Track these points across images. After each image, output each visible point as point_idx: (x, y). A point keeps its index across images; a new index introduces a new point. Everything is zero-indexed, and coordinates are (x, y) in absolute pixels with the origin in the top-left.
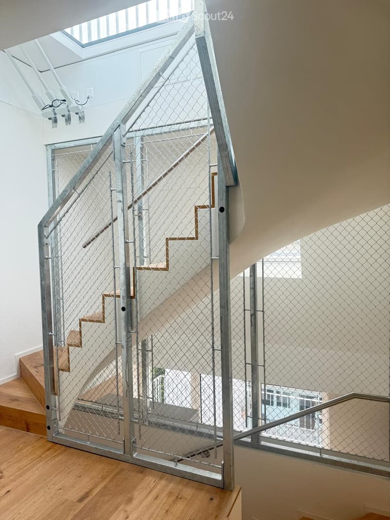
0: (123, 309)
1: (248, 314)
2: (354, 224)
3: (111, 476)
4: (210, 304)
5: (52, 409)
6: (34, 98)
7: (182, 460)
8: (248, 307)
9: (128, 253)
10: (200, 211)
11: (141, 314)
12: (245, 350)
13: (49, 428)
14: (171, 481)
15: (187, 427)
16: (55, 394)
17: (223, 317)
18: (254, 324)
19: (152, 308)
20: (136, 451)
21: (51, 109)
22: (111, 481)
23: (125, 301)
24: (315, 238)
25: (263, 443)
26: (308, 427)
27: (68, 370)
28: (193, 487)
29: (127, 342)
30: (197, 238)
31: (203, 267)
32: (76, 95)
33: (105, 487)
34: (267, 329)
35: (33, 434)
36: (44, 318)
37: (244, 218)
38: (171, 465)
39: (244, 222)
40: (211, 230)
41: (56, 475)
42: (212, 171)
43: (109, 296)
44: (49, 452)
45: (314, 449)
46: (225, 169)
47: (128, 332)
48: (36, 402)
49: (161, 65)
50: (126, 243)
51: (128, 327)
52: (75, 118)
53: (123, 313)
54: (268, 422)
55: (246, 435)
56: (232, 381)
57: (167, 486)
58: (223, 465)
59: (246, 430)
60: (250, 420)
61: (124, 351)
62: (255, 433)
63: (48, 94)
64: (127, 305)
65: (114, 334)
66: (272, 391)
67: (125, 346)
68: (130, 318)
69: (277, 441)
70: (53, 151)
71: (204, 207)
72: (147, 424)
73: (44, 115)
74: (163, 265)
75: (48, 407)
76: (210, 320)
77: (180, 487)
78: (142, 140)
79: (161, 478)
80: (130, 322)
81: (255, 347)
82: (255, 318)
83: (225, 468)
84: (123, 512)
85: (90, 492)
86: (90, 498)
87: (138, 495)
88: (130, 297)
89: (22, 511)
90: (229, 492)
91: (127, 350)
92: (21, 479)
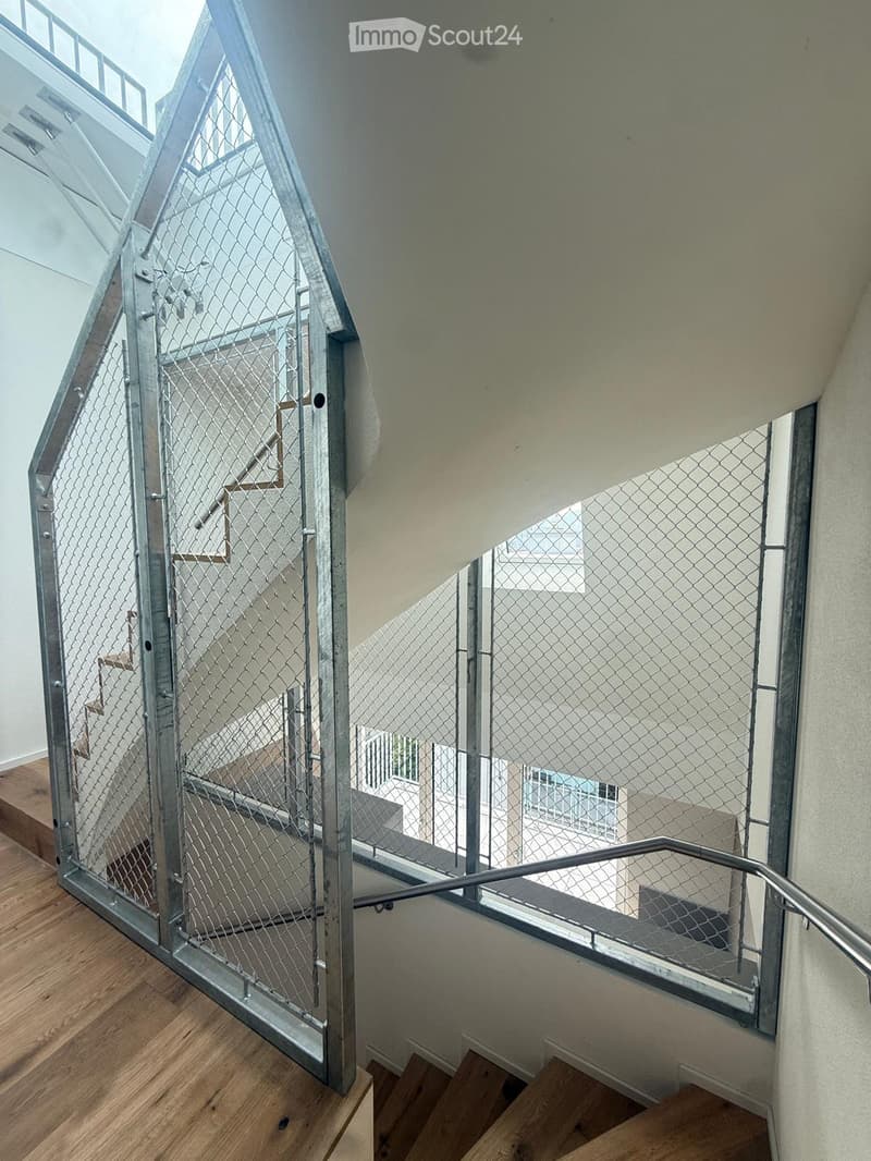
0: (148, 645)
3: (107, 1006)
5: (63, 827)
13: (58, 861)
18: (473, 679)
20: (180, 943)
23: (151, 628)
29: (156, 717)
33: (72, 1043)
35: (44, 863)
38: (235, 993)
47: (160, 695)
50: (150, 499)
53: (148, 655)
57: (209, 1051)
58: (326, 1031)
64: (156, 638)
67: (153, 726)
68: (166, 665)
75: (56, 823)
77: (234, 1062)
79: (207, 1025)
80: (166, 674)
81: (475, 723)
82: (476, 667)
83: (330, 1039)
84: (52, 1149)
85: (34, 1054)
86: (17, 1080)
87: (124, 1083)
88: (166, 621)
90: (335, 1098)
91: (157, 734)
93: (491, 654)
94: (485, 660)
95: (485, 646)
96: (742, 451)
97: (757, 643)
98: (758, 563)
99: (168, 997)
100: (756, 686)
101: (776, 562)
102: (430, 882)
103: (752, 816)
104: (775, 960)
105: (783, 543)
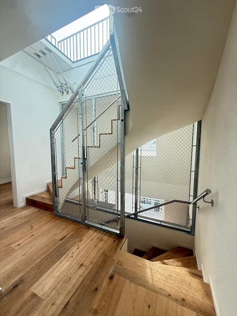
0: (82, 163)
1: (135, 168)
3: (75, 230)
4: (117, 162)
7: (104, 224)
8: (135, 166)
9: (84, 140)
10: (113, 122)
11: (89, 166)
12: (133, 182)
13: (54, 210)
14: (99, 233)
15: (112, 211)
16: (57, 197)
17: (122, 167)
18: (137, 173)
19: (93, 163)
20: (86, 220)
21: (61, 87)
22: (75, 232)
23: (82, 160)
24: (162, 138)
25: (139, 218)
26: (157, 211)
27: (62, 187)
28: (108, 236)
29: (83, 177)
30: (112, 133)
31: (114, 146)
32: (70, 81)
33: (72, 234)
34: (142, 174)
35: (48, 212)
36: (52, 167)
37: (132, 124)
38: (100, 226)
40: (118, 130)
41: (54, 229)
42: (119, 105)
43: (76, 158)
44: (53, 219)
45: (158, 221)
46: (124, 102)
47: (84, 173)
48: (51, 200)
49: (98, 59)
50: (83, 136)
51: (83, 171)
53: (82, 165)
54: (141, 210)
55: (132, 214)
56: (124, 194)
57: (97, 235)
58: (120, 227)
59: (132, 213)
60: (134, 209)
61: (82, 181)
62: (136, 214)
63: (59, 81)
64: (83, 162)
65: (78, 174)
66: (145, 199)
67: (82, 179)
68: (84, 167)
69: (144, 217)
70: (62, 105)
71: (115, 120)
72: (95, 209)
73: (58, 90)
74: (98, 145)
75: (54, 202)
76: (117, 168)
77: (103, 235)
79: (95, 231)
80: (84, 169)
81: (137, 181)
82: (137, 170)
83: (121, 228)
84: (77, 246)
85: (66, 236)
86: (65, 239)
87: (85, 238)
88: (84, 159)
89: (36, 244)
90: (122, 238)
91: (83, 180)
92: (39, 230)
94: (139, 169)
95: (139, 166)
96: (189, 128)
97: (191, 163)
98: (191, 148)
100: (191, 171)
101: (195, 148)
103: (190, 195)
104: (194, 220)
105: (196, 145)
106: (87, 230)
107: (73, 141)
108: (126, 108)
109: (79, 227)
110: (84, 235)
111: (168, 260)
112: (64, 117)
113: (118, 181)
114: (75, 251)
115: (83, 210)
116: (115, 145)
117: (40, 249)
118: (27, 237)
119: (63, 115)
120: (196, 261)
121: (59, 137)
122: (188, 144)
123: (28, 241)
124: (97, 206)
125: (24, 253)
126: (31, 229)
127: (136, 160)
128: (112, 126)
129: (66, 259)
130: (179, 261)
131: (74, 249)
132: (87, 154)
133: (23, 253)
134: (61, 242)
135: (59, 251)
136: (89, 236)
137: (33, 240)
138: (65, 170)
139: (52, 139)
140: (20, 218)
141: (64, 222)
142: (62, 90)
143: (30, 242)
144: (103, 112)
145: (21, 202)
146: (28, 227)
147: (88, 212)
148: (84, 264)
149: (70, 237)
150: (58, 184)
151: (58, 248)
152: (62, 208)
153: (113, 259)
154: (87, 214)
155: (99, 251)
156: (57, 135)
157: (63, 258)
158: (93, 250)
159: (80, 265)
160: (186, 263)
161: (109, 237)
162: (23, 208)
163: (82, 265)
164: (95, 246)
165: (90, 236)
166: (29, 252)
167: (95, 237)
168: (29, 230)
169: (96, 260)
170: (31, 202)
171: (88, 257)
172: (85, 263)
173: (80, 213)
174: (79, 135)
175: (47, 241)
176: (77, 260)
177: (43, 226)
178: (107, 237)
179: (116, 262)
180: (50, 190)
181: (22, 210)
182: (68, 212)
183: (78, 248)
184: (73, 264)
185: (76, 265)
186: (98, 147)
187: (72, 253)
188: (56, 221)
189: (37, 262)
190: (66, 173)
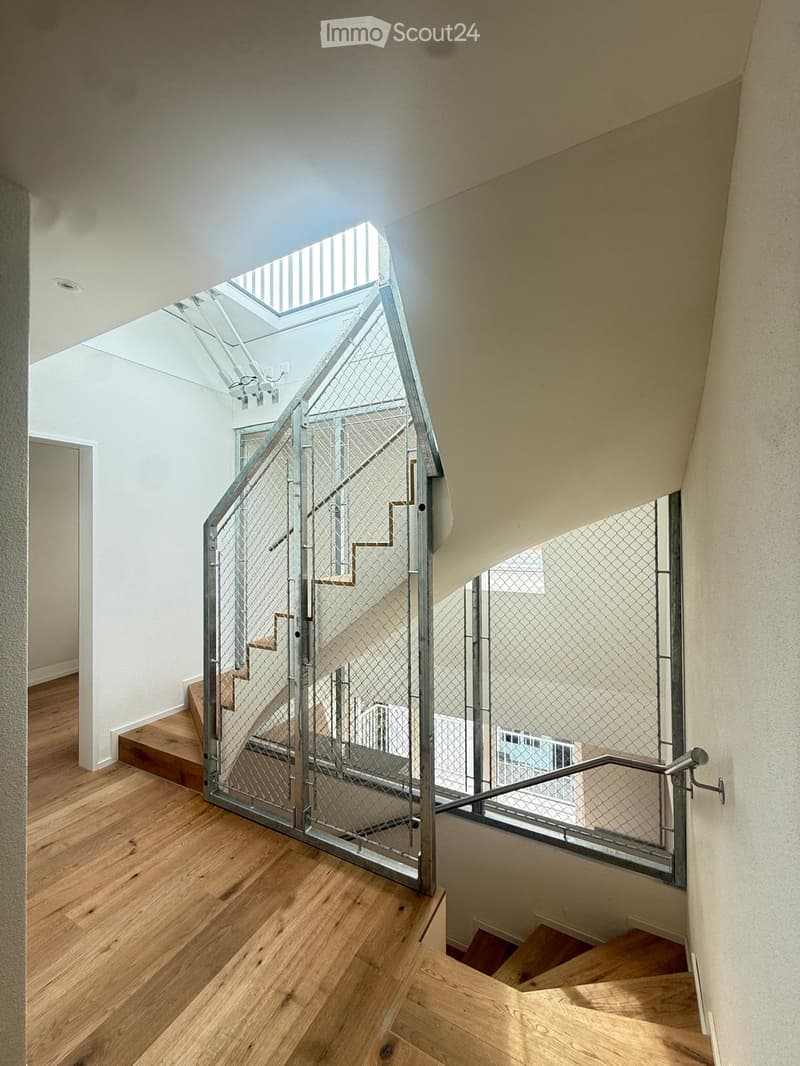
0: (298, 634)
2: (623, 521)
3: (273, 861)
4: (407, 634)
5: (211, 759)
6: (221, 375)
9: (306, 562)
10: (395, 508)
11: (320, 642)
13: (206, 783)
16: (217, 739)
17: (423, 653)
18: (477, 656)
19: (334, 635)
20: (309, 825)
21: (241, 387)
22: (272, 867)
23: (300, 624)
24: (555, 545)
27: (233, 708)
28: (379, 886)
29: (301, 678)
30: (391, 544)
31: (398, 583)
32: (269, 371)
33: (261, 878)
35: (187, 789)
37: (452, 519)
38: (353, 849)
39: (452, 524)
40: (408, 534)
41: (202, 854)
42: (411, 458)
43: (281, 615)
44: (201, 817)
45: (556, 828)
47: (303, 665)
48: (197, 747)
49: (350, 329)
50: (303, 547)
51: (302, 658)
52: (267, 397)
53: (297, 640)
55: (467, 802)
57: (344, 881)
58: (420, 858)
61: (297, 690)
63: (236, 370)
64: (302, 629)
65: (286, 666)
67: (298, 684)
68: (305, 648)
70: (243, 436)
71: (400, 503)
72: (340, 776)
73: (233, 395)
74: (349, 579)
75: (206, 756)
76: (407, 655)
77: (362, 885)
78: (343, 421)
79: (338, 868)
80: (306, 652)
81: (478, 686)
82: (478, 648)
83: (423, 863)
84: (276, 921)
85: (241, 883)
86: (238, 894)
87: (302, 894)
88: (306, 619)
89: (144, 909)
90: (427, 898)
91: (301, 689)
92: (158, 856)
93: (489, 639)
94: (484, 643)
95: (484, 633)
96: (641, 515)
97: (658, 629)
98: (655, 580)
99: (308, 856)
100: (658, 657)
101: (665, 581)
102: (444, 803)
103: (662, 740)
104: (683, 833)
105: (668, 570)
106: (312, 862)
107: (271, 550)
108: (434, 472)
109: (286, 848)
110: (299, 881)
111: (591, 986)
112: (248, 487)
113: (410, 696)
114: (269, 943)
115: (299, 789)
116: (400, 581)
117: (157, 931)
118: (120, 881)
119: (246, 482)
120: (695, 993)
121: (228, 548)
122: (642, 564)
123: (119, 897)
124: (348, 766)
125: (105, 942)
126: (131, 854)
127: (475, 614)
128: (391, 521)
129: (240, 972)
130: (632, 990)
131: (265, 934)
132: (313, 604)
133: (103, 944)
134: (225, 905)
135: (219, 938)
136: (315, 884)
137: (135, 895)
138: (245, 654)
139: (210, 553)
140: (98, 811)
141: (236, 829)
142: (244, 393)
143: (124, 904)
144: (364, 466)
145: (101, 753)
146: (121, 845)
147: (315, 795)
148: (296, 993)
149: (254, 888)
150: (224, 698)
151: (215, 928)
152: (231, 777)
153: (394, 980)
154: (312, 805)
155: (348, 943)
156: (225, 541)
157: (228, 966)
158: (328, 939)
159: (283, 997)
160: (655, 999)
161: (384, 890)
162: (110, 773)
163: (290, 997)
164: (337, 924)
165: (318, 887)
166: (124, 938)
167: (337, 888)
168: (125, 854)
169: (338, 979)
170: (135, 753)
171: (310, 966)
172: (300, 988)
173: (289, 798)
174: (292, 530)
175: (179, 898)
176: (275, 976)
177: (169, 842)
178: (378, 893)
179: (405, 989)
180: (196, 709)
181: (105, 779)
182: (251, 792)
183: (281, 931)
184: (263, 991)
185: (270, 994)
186: (349, 584)
187: (259, 948)
188: (210, 823)
189: (147, 977)
190: (248, 661)
